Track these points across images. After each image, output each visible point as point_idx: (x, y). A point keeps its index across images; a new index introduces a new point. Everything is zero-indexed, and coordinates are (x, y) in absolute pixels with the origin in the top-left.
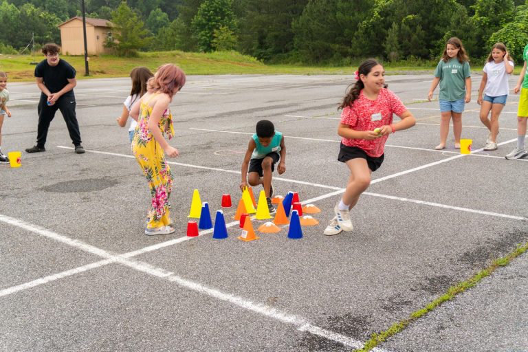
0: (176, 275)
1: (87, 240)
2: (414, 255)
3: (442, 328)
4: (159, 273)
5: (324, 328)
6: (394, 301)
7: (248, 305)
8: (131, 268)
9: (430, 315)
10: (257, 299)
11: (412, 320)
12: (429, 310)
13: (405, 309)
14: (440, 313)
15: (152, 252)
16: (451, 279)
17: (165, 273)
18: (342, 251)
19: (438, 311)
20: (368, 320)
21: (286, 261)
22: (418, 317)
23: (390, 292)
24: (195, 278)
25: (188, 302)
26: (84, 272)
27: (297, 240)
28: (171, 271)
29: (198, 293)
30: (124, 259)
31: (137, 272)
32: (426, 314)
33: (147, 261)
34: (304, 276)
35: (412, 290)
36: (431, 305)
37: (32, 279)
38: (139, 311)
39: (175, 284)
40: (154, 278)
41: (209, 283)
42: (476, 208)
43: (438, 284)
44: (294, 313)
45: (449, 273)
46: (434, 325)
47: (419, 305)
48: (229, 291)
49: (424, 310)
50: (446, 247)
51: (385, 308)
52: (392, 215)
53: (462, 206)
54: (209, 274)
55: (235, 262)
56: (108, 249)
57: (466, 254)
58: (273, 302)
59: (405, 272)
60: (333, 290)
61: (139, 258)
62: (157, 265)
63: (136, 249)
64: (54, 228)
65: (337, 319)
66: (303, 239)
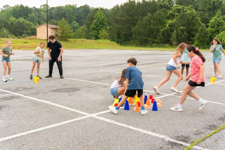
0: (115, 121)
1: (77, 109)
2: (201, 117)
3: (217, 141)
4: (108, 120)
5: (175, 139)
6: (198, 132)
7: (145, 132)
8: (98, 119)
9: (212, 136)
10: (148, 130)
11: (205, 138)
12: (211, 135)
13: (202, 135)
14: (215, 136)
15: (103, 114)
16: (217, 126)
17: (111, 121)
18: (174, 115)
19: (214, 135)
20: (190, 137)
21: (154, 118)
22: (208, 137)
23: (195, 129)
24: (123, 123)
25: (123, 130)
26: (81, 120)
27: (156, 111)
28: (113, 120)
29: (125, 127)
30: (94, 115)
31: (100, 120)
32: (210, 136)
33: (103, 117)
34: (162, 123)
35: (203, 129)
36: (211, 134)
37: (62, 121)
38: (106, 132)
39: (116, 125)
40: (107, 122)
41: (128, 124)
42: (221, 102)
43: (212, 127)
44: (162, 135)
45: (216, 124)
46: (214, 140)
47: (207, 133)
48: (137, 127)
49: (209, 135)
50: (213, 115)
51: (195, 134)
52: (189, 104)
53: (215, 102)
54: (127, 121)
55: (135, 118)
56: (86, 112)
57: (220, 118)
58: (154, 131)
59: (199, 123)
60: (174, 128)
61: (99, 115)
62: (107, 118)
63: (97, 113)
64: (63, 105)
65: (179, 137)
66: (158, 111)
